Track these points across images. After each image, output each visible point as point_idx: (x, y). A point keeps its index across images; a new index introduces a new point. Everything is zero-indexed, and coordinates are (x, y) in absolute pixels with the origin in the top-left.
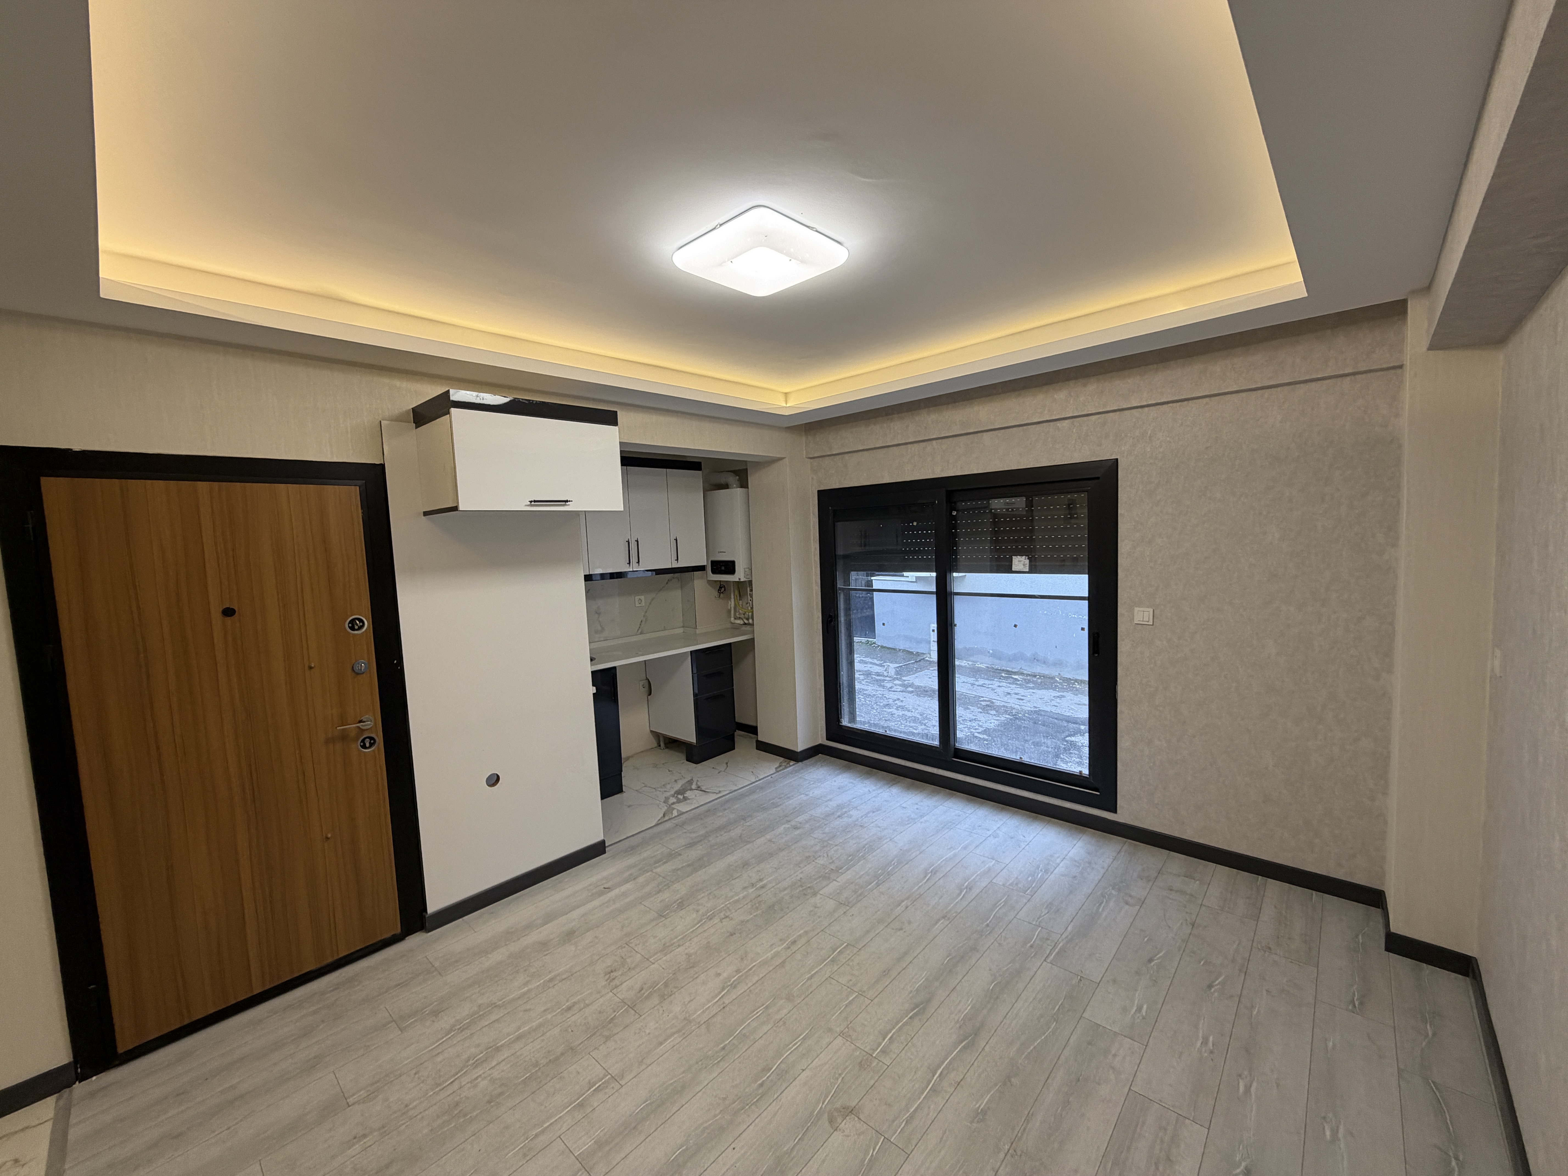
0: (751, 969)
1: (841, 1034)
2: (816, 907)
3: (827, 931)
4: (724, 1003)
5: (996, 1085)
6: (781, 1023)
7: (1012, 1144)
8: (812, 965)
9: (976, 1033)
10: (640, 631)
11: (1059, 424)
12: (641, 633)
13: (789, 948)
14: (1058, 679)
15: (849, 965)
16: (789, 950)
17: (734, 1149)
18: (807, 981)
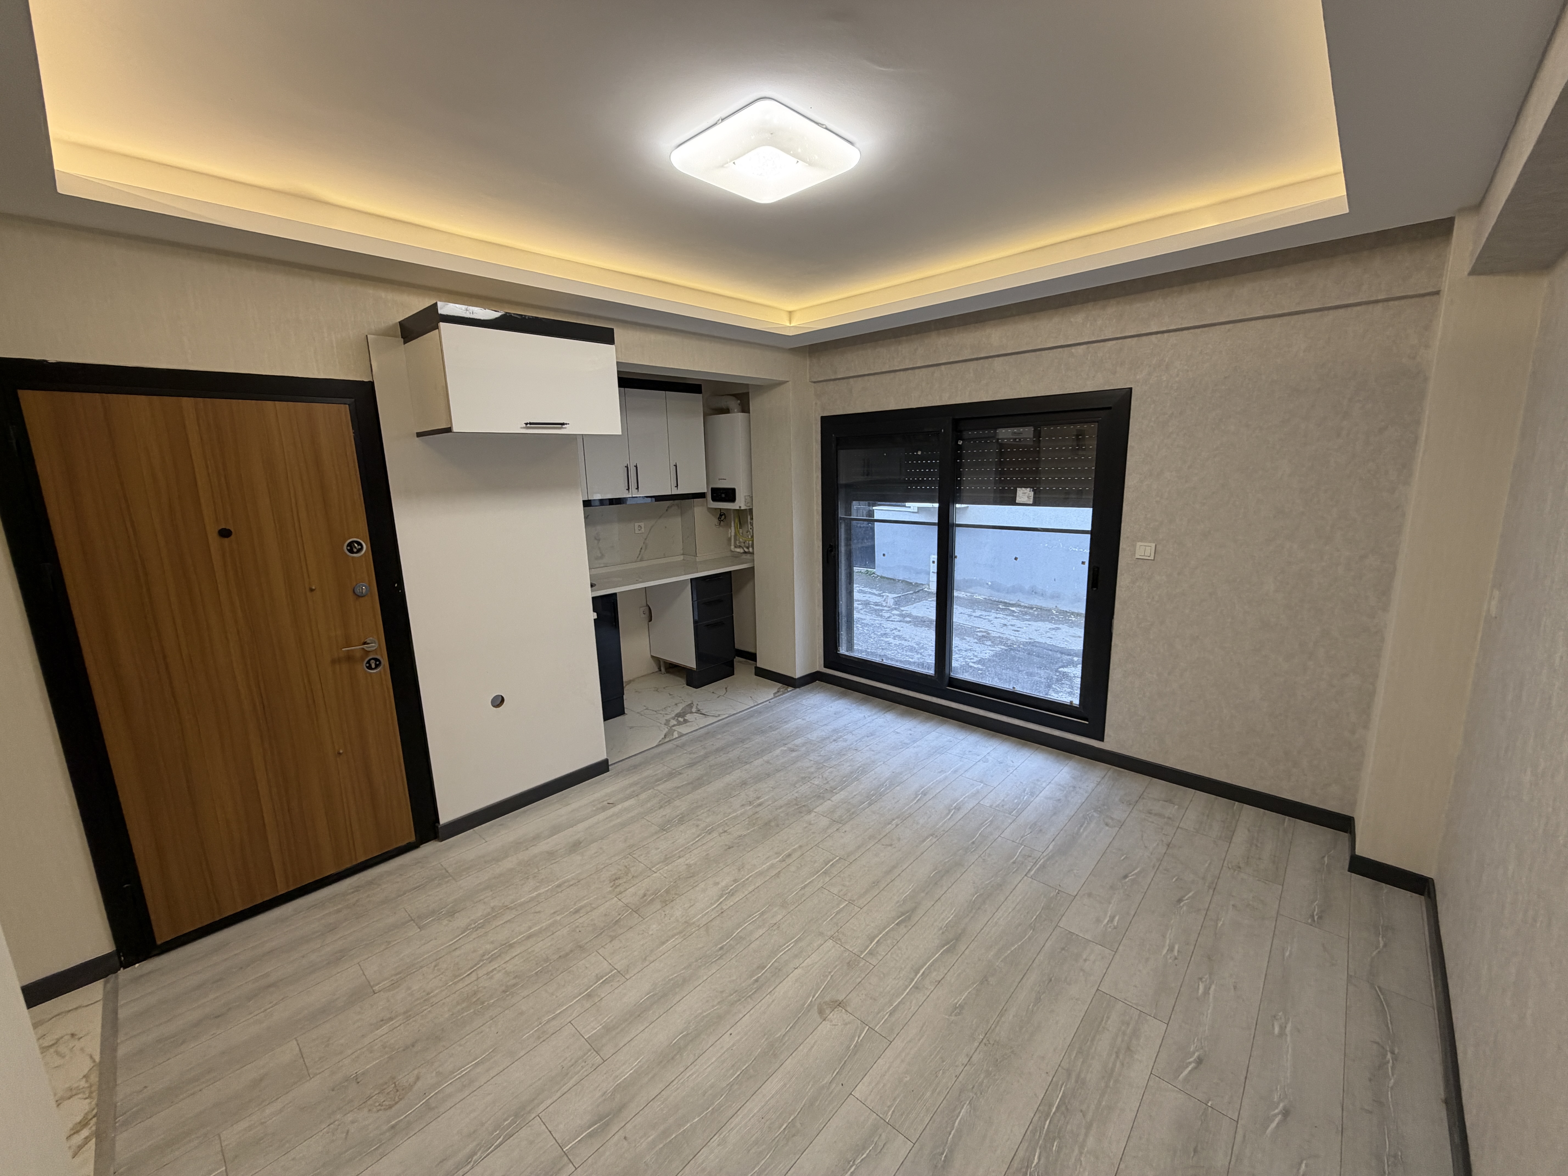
0: (747, 879)
1: (832, 937)
2: (810, 824)
3: (820, 846)
4: (722, 909)
5: (973, 983)
6: (775, 927)
7: (986, 1034)
8: (805, 876)
9: (958, 938)
10: (639, 558)
11: (1073, 350)
12: (641, 560)
13: (784, 861)
14: (1054, 612)
15: (840, 876)
16: (783, 863)
17: (731, 1034)
18: (800, 890)
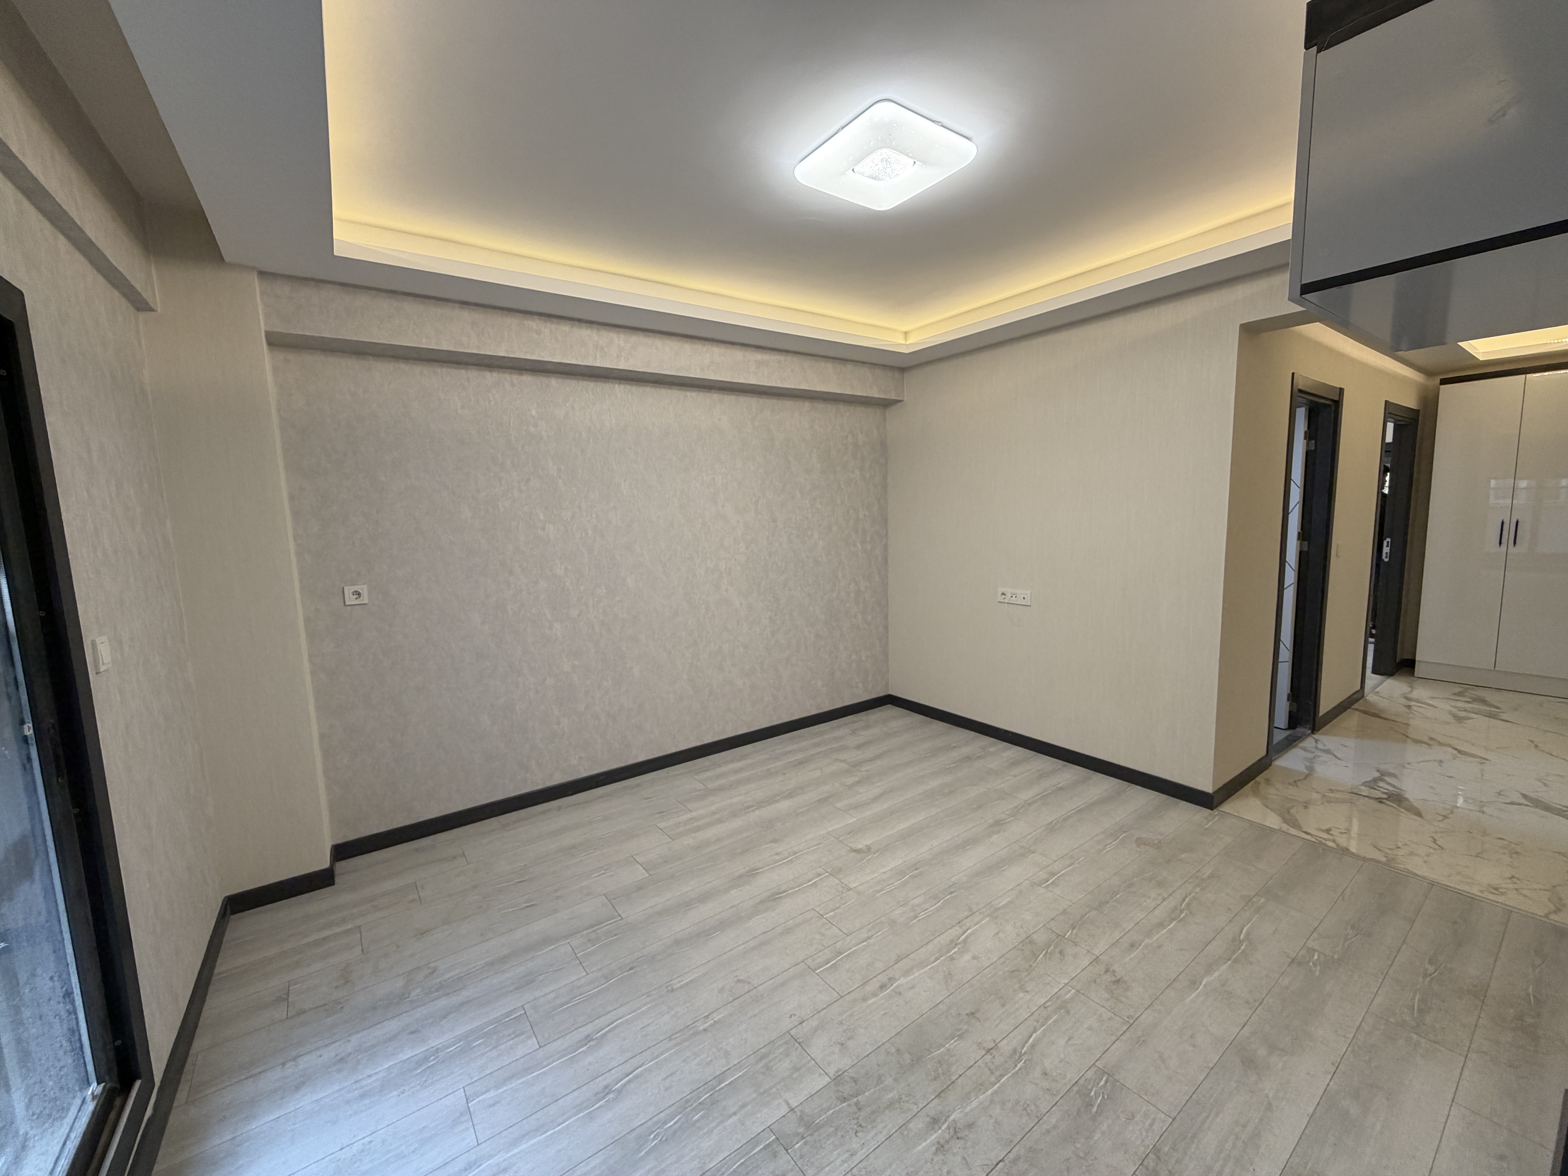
0: (937, 959)
3: (836, 995)
4: (960, 927)
8: (864, 953)
13: (890, 979)
15: (823, 945)
16: (891, 976)
18: (872, 936)
